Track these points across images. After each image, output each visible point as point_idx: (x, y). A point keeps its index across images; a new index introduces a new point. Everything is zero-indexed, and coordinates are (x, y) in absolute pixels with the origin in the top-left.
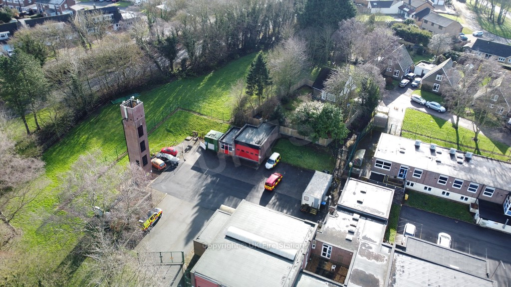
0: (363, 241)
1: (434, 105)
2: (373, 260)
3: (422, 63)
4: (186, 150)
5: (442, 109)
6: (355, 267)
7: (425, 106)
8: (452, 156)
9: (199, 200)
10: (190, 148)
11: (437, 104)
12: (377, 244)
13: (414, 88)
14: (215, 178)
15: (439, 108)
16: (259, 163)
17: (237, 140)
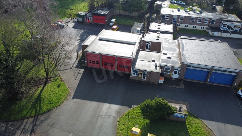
0: (164, 39)
4: (67, 23)
5: (184, 4)
6: (164, 46)
7: (176, 4)
8: (194, 12)
9: (80, 38)
10: (69, 22)
11: (182, 2)
12: (171, 39)
14: (85, 31)
16: (106, 24)
17: (94, 13)
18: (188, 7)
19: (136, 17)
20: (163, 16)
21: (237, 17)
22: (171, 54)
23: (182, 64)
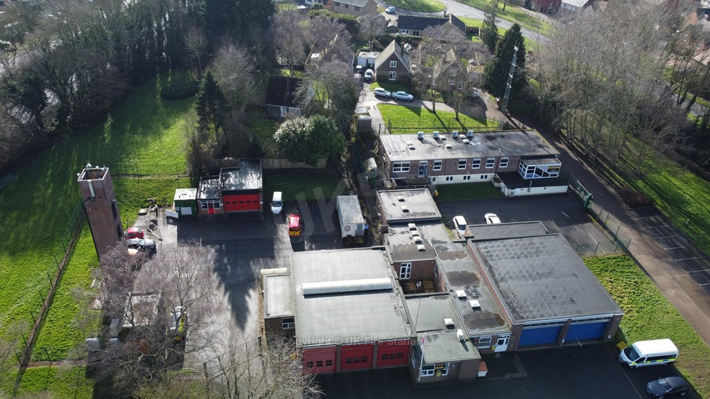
0: (435, 246)
1: (402, 94)
2: (457, 259)
3: (361, 53)
6: (447, 270)
7: (391, 98)
8: (456, 138)
9: (217, 277)
12: (449, 242)
13: (370, 81)
14: (218, 246)
15: (407, 97)
16: (262, 211)
17: (225, 190)
18: (423, 107)
19: (323, 169)
20: (396, 165)
21: (545, 140)
22: (474, 294)
23: (513, 326)
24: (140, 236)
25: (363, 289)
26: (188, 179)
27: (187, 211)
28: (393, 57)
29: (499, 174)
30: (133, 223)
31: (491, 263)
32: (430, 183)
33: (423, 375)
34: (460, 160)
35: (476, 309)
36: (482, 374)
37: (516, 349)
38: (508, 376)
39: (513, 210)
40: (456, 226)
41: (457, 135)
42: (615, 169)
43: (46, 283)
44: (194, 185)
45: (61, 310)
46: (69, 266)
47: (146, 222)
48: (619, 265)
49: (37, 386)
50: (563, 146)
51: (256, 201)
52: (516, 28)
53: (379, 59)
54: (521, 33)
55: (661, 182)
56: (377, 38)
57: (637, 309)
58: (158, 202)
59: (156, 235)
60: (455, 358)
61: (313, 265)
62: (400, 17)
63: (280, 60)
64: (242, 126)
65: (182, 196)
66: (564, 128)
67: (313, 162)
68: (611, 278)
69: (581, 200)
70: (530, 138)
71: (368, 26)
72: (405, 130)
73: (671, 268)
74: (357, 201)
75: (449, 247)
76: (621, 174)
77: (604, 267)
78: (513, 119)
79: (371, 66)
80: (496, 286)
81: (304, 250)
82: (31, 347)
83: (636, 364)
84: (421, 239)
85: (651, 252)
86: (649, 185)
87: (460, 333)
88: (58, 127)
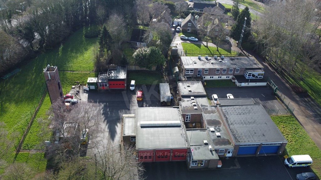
0: (202, 107)
1: (193, 38)
2: (212, 114)
3: (176, 19)
4: (77, 94)
5: (197, 39)
6: (207, 119)
7: (188, 40)
8: (216, 59)
9: (104, 117)
11: (194, 38)
12: (209, 106)
13: (179, 32)
14: (105, 103)
15: (195, 40)
16: (126, 89)
17: (110, 79)
18: (202, 44)
19: (154, 71)
20: (188, 70)
21: (257, 61)
22: (218, 130)
23: (235, 145)
24: (72, 97)
25: (167, 125)
26: (94, 73)
27: (93, 87)
28: (189, 21)
29: (235, 76)
30: (69, 92)
31: (227, 116)
32: (202, 79)
33: (192, 165)
34: (217, 69)
35: (218, 136)
36: (219, 166)
37: (236, 156)
38: (232, 168)
39: (240, 93)
40: (213, 99)
41: (216, 58)
42: (290, 75)
43: (30, 116)
44: (97, 76)
45: (36, 128)
46: (40, 110)
47: (74, 91)
48: (288, 120)
49: (23, 160)
50: (266, 64)
51: (123, 84)
52: (247, 9)
53: (183, 22)
54: (249, 12)
55: (311, 83)
56: (183, 13)
57: (295, 141)
58: (80, 83)
59: (79, 97)
60: (207, 158)
61: (146, 114)
62: (195, 3)
63: (139, 22)
64: (119, 50)
65: (90, 81)
66: (267, 56)
67: (149, 68)
68: (284, 126)
69: (272, 89)
70: (251, 60)
71: (179, 7)
72: (193, 55)
73: (313, 122)
74: (169, 86)
75: (208, 108)
76: (293, 78)
77: (281, 120)
78: (244, 51)
79: (180, 25)
80: (228, 127)
81: (143, 107)
82: (21, 143)
83: (292, 166)
84: (196, 104)
85: (304, 114)
86: (306, 84)
87: (210, 147)
88: (39, 49)
